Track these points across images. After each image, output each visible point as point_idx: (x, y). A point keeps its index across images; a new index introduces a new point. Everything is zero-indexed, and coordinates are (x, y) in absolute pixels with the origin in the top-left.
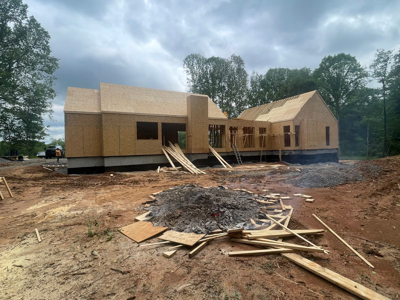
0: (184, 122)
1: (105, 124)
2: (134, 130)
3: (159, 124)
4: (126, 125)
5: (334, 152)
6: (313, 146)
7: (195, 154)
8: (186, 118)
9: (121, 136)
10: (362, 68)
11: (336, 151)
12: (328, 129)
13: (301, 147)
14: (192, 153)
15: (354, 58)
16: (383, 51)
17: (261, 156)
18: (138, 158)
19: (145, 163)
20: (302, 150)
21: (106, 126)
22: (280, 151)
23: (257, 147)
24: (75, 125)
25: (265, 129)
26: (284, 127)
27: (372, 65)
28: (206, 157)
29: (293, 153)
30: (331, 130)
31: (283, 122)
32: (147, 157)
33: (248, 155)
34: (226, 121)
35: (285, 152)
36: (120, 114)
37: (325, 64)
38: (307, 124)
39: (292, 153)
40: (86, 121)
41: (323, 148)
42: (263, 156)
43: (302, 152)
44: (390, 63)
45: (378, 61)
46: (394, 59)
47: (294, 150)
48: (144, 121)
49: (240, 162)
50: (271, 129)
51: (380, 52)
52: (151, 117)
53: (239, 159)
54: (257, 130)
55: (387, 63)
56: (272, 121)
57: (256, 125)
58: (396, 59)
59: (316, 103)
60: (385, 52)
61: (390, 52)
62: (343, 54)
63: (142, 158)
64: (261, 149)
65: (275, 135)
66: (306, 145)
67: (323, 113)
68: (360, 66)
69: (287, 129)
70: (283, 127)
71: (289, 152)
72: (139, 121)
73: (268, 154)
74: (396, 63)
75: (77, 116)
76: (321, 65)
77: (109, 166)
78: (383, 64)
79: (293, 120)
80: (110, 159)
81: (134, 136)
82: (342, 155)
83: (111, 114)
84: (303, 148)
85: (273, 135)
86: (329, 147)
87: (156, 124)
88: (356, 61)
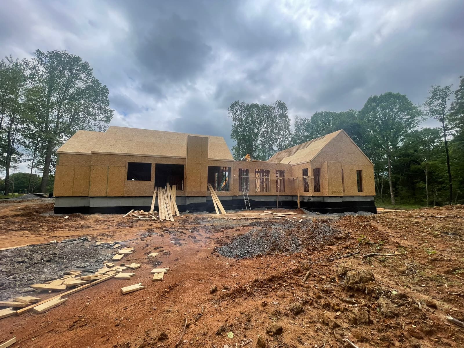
0: (182, 163)
1: (93, 165)
2: (124, 171)
3: (152, 164)
4: (116, 165)
5: (369, 200)
6: (337, 192)
7: (189, 197)
8: (184, 159)
9: (109, 177)
10: (414, 107)
11: (373, 199)
12: (359, 173)
13: (323, 193)
14: (187, 195)
15: (404, 96)
16: (439, 87)
17: (277, 201)
18: (127, 199)
19: (134, 205)
20: (323, 197)
21: (95, 166)
22: (298, 197)
23: (273, 192)
24: (67, 165)
25: (284, 172)
26: (303, 169)
27: (427, 103)
28: (204, 200)
29: (312, 200)
30: (364, 175)
31: (301, 165)
32: (137, 198)
33: (262, 200)
34: (233, 162)
35: (305, 198)
36: (110, 155)
37: (371, 105)
38: (328, 167)
39: (310, 199)
40: (79, 161)
41: (353, 195)
42: (279, 202)
43: (324, 199)
44: (449, 99)
45: (434, 98)
46: (456, 95)
47: (313, 197)
48: (136, 161)
49: (248, 208)
50: (291, 172)
51: (435, 89)
52: (144, 157)
53: (248, 205)
54: (273, 173)
55: (446, 100)
56: (292, 163)
57: (272, 168)
58: (458, 95)
59: (343, 143)
60: (441, 88)
61: (447, 88)
62: (390, 93)
63: (131, 199)
64: (278, 194)
65: (295, 179)
66: (327, 190)
67: (352, 155)
68: (412, 104)
69: (305, 172)
70: (301, 170)
71: (308, 198)
72: (131, 161)
73: (287, 200)
74: (458, 99)
75: (70, 156)
76: (366, 106)
77: (94, 206)
78: (440, 101)
79: (312, 162)
80: (95, 199)
81: (123, 177)
82: (396, 203)
83: (101, 155)
84: (325, 195)
85: (292, 179)
86: (361, 194)
87: (150, 165)
88: (406, 99)
